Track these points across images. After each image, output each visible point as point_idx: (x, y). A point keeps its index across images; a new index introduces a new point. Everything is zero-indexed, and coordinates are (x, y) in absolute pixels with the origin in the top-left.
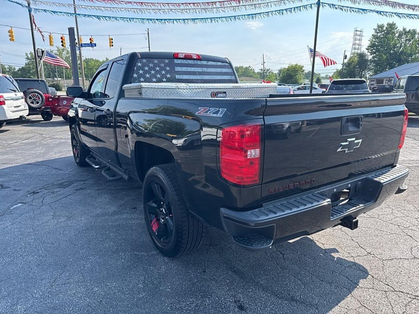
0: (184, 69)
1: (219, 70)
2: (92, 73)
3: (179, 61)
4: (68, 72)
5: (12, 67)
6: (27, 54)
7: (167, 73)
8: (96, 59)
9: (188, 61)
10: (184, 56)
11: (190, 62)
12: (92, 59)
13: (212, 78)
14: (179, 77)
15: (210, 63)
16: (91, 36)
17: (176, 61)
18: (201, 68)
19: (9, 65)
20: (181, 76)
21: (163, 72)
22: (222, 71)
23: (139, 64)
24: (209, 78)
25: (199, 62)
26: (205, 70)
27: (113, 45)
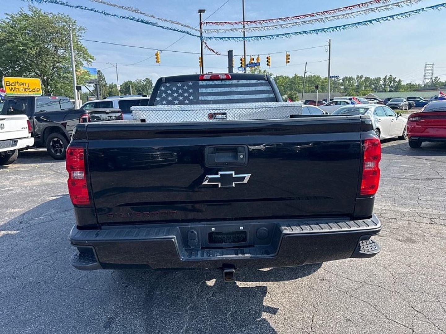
0: (209, 90)
1: (252, 89)
3: (204, 83)
7: (189, 96)
8: (285, 76)
9: (215, 81)
10: (210, 77)
11: (217, 82)
12: (282, 77)
13: (243, 98)
14: (202, 98)
15: (241, 82)
16: (269, 54)
17: (201, 83)
18: (229, 88)
20: (205, 97)
21: (186, 94)
22: (257, 90)
23: (163, 88)
24: (239, 98)
25: (228, 82)
26: (234, 89)
27: (289, 62)
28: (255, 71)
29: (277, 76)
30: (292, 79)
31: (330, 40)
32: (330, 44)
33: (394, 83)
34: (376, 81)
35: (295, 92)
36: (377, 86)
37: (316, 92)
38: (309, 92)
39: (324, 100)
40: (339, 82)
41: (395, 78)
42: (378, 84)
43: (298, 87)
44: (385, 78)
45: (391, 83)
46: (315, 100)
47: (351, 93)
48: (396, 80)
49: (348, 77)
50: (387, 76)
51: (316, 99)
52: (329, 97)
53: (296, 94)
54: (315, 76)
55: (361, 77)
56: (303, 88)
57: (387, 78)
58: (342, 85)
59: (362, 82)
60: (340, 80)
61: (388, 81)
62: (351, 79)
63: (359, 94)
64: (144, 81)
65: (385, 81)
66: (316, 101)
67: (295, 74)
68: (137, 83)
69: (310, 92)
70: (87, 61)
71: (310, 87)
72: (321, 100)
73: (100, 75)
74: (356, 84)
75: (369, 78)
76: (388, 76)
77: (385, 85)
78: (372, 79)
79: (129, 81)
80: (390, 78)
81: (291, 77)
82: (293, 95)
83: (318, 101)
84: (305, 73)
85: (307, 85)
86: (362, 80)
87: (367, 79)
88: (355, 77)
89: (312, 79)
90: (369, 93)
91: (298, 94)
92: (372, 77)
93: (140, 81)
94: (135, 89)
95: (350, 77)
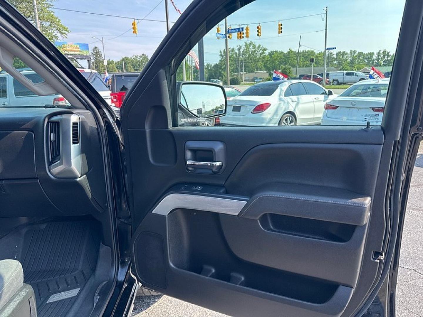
2: (274, 65)
4: (253, 65)
5: (209, 64)
6: (221, 51)
8: (280, 52)
12: (276, 52)
16: (259, 23)
19: (208, 62)
27: (282, 32)
28: (250, 46)
29: (272, 51)
30: (286, 54)
31: (327, 7)
32: (327, 12)
33: (387, 58)
34: (369, 55)
35: (289, 66)
36: (370, 61)
37: (311, 67)
38: (303, 66)
39: (319, 75)
40: (333, 57)
41: (389, 52)
42: (372, 59)
43: (292, 62)
44: (379, 53)
45: (384, 57)
46: (309, 75)
47: (345, 68)
48: (390, 54)
49: (342, 52)
50: (381, 50)
51: (311, 73)
52: (326, 71)
53: (290, 68)
54: (309, 51)
55: (354, 52)
56: (297, 63)
57: (381, 52)
58: (335, 59)
59: (356, 56)
60: (333, 55)
61: (382, 55)
62: (344, 54)
63: (353, 68)
64: (141, 57)
65: (378, 56)
66: (311, 76)
67: (290, 49)
68: (134, 58)
69: (305, 66)
70: (61, 33)
71: (304, 61)
72: (316, 75)
73: (97, 51)
74: (350, 59)
75: (363, 53)
76: (383, 50)
77: (378, 59)
78: (366, 53)
79: (126, 58)
80: (384, 52)
81: (286, 53)
82: (287, 70)
83: (313, 76)
84: (300, 46)
85: (302, 60)
86: (355, 55)
87: (360, 54)
88: (349, 52)
89: (306, 54)
90: (364, 67)
91: (292, 69)
92: (366, 52)
93: (136, 57)
94: (132, 65)
95: (343, 52)
